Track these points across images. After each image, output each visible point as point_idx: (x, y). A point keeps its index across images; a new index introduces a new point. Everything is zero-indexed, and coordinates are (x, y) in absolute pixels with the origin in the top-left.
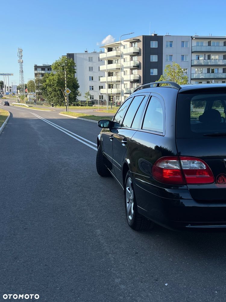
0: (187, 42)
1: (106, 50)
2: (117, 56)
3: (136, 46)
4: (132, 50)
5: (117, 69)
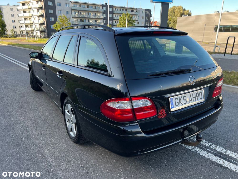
0: (68, 4)
1: (21, 5)
2: (28, 9)
3: (40, 4)
4: (37, 6)
5: (29, 16)
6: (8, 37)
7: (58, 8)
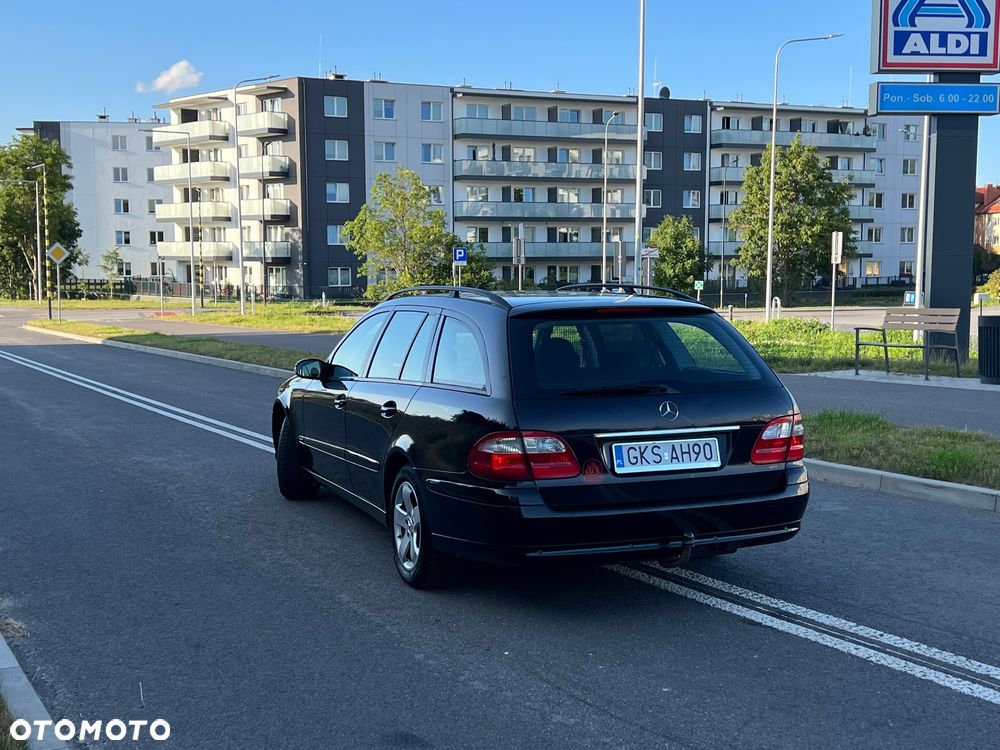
0: (438, 104)
1: (175, 117)
2: (212, 137)
3: (276, 110)
4: (263, 121)
5: (213, 178)
6: (81, 296)
7: (374, 129)
